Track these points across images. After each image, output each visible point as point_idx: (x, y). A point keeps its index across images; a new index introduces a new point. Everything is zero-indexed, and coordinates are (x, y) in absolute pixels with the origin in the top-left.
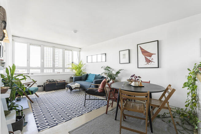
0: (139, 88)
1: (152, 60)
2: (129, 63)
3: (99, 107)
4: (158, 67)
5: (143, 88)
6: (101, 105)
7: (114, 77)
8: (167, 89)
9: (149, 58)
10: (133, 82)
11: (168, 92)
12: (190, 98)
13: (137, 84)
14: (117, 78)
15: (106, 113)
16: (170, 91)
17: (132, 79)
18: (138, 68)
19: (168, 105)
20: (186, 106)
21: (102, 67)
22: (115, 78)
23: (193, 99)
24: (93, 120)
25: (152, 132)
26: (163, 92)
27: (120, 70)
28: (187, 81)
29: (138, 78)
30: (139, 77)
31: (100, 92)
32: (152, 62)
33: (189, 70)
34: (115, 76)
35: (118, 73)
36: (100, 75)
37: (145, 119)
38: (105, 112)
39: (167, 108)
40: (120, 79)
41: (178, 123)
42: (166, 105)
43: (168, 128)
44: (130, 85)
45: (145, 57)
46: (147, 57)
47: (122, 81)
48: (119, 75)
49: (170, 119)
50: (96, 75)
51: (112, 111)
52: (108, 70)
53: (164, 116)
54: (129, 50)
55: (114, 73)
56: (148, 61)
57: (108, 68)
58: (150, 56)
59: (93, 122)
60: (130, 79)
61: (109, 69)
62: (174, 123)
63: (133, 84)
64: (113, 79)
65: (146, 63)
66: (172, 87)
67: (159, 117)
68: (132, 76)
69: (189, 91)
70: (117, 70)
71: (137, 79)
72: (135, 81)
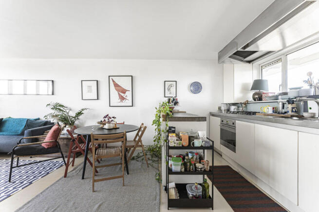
0: (114, 130)
1: (126, 98)
2: (98, 99)
3: (48, 173)
4: (132, 106)
5: (118, 129)
6: (50, 168)
7: (72, 121)
8: (141, 128)
9: (122, 94)
10: (107, 124)
11: (141, 130)
12: (157, 134)
13: (112, 126)
14: (76, 122)
15: (65, 176)
16: (142, 129)
17: (105, 120)
18: (110, 106)
19: (141, 143)
20: (154, 141)
21: (49, 105)
22: (74, 123)
23: (158, 134)
24: (41, 193)
25: (128, 174)
26: (137, 131)
27: (83, 110)
28: (154, 119)
29: (112, 119)
30: (113, 117)
31: (48, 148)
32: (127, 100)
33: (156, 108)
34: (73, 119)
35: (79, 114)
36: (39, 119)
37: (121, 164)
38: (63, 175)
39: (141, 146)
40: (83, 124)
41: (148, 159)
42: (140, 144)
43: (142, 166)
44: (102, 129)
45: (119, 94)
46: (121, 93)
47: (86, 125)
48: (81, 117)
49: (143, 157)
50: (28, 120)
51: (74, 172)
52: (60, 109)
53: (138, 157)
54: (97, 81)
55: (72, 114)
56: (122, 99)
57: (58, 107)
58: (125, 93)
59: (42, 196)
60: (101, 121)
61: (62, 108)
62: (146, 160)
63: (106, 126)
64: (70, 124)
65: (120, 100)
66: (144, 125)
67: (133, 159)
68: (105, 117)
69: (157, 127)
70: (78, 110)
71: (110, 120)
72: (109, 122)
